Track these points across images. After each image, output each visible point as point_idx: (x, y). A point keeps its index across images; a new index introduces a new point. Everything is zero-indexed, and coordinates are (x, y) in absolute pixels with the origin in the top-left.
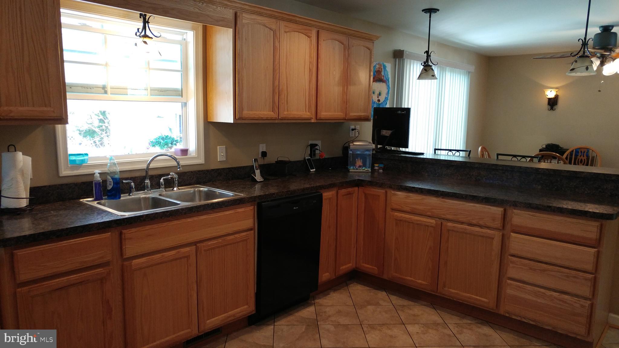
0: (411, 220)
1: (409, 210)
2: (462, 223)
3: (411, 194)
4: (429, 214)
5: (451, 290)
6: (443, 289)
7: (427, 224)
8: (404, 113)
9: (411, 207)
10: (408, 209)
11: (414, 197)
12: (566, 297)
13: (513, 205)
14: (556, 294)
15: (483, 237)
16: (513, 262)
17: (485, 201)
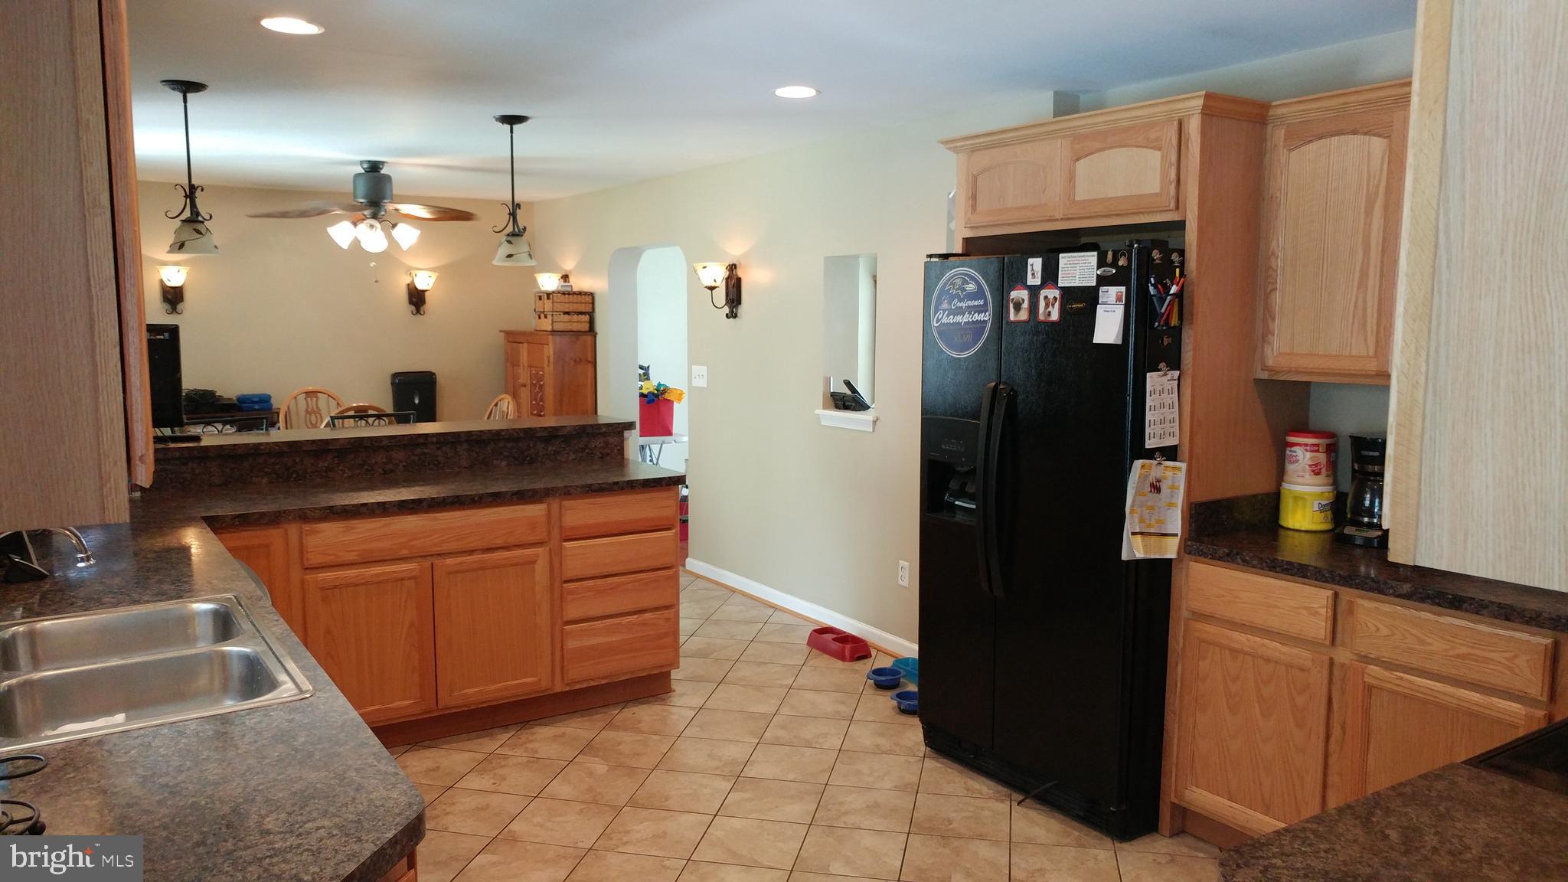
0: (364, 579)
1: (357, 558)
2: (472, 552)
3: (355, 523)
4: (405, 552)
5: (465, 691)
6: (451, 696)
7: (400, 576)
8: (162, 337)
9: (359, 551)
10: (352, 557)
11: (364, 528)
12: (647, 615)
13: (565, 494)
14: (633, 618)
15: (516, 565)
16: (571, 592)
17: (517, 498)
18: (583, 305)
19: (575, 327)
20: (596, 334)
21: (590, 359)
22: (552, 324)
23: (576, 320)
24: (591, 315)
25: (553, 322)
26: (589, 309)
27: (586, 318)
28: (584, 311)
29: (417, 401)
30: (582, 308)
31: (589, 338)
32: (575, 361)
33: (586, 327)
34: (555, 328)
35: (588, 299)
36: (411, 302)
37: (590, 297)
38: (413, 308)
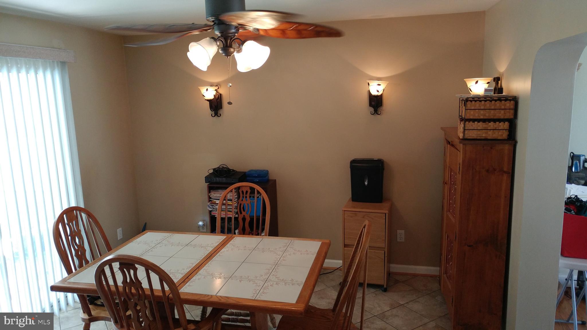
18: (502, 112)
19: (491, 135)
20: (516, 142)
21: (505, 169)
22: (464, 132)
23: (492, 127)
24: (512, 123)
25: (464, 130)
26: (509, 115)
27: (506, 125)
28: (502, 117)
29: (366, 183)
30: (501, 115)
31: (507, 147)
32: (488, 171)
33: (505, 135)
34: (467, 136)
35: (510, 105)
36: (371, 105)
37: (512, 102)
38: (372, 109)
